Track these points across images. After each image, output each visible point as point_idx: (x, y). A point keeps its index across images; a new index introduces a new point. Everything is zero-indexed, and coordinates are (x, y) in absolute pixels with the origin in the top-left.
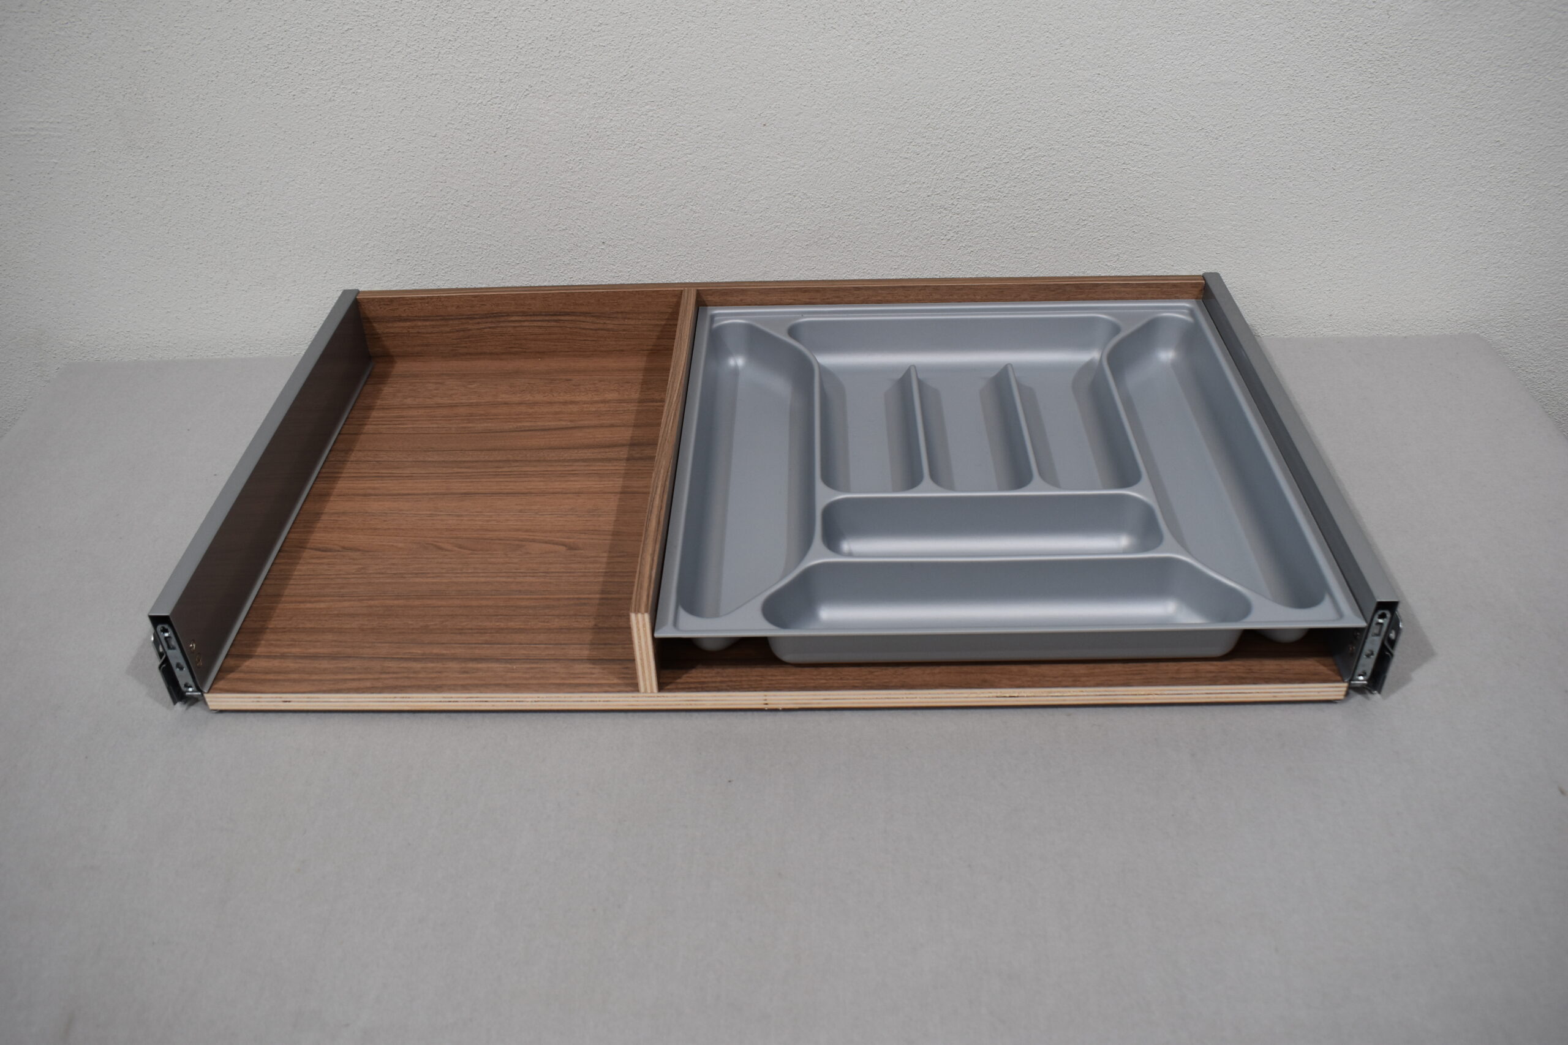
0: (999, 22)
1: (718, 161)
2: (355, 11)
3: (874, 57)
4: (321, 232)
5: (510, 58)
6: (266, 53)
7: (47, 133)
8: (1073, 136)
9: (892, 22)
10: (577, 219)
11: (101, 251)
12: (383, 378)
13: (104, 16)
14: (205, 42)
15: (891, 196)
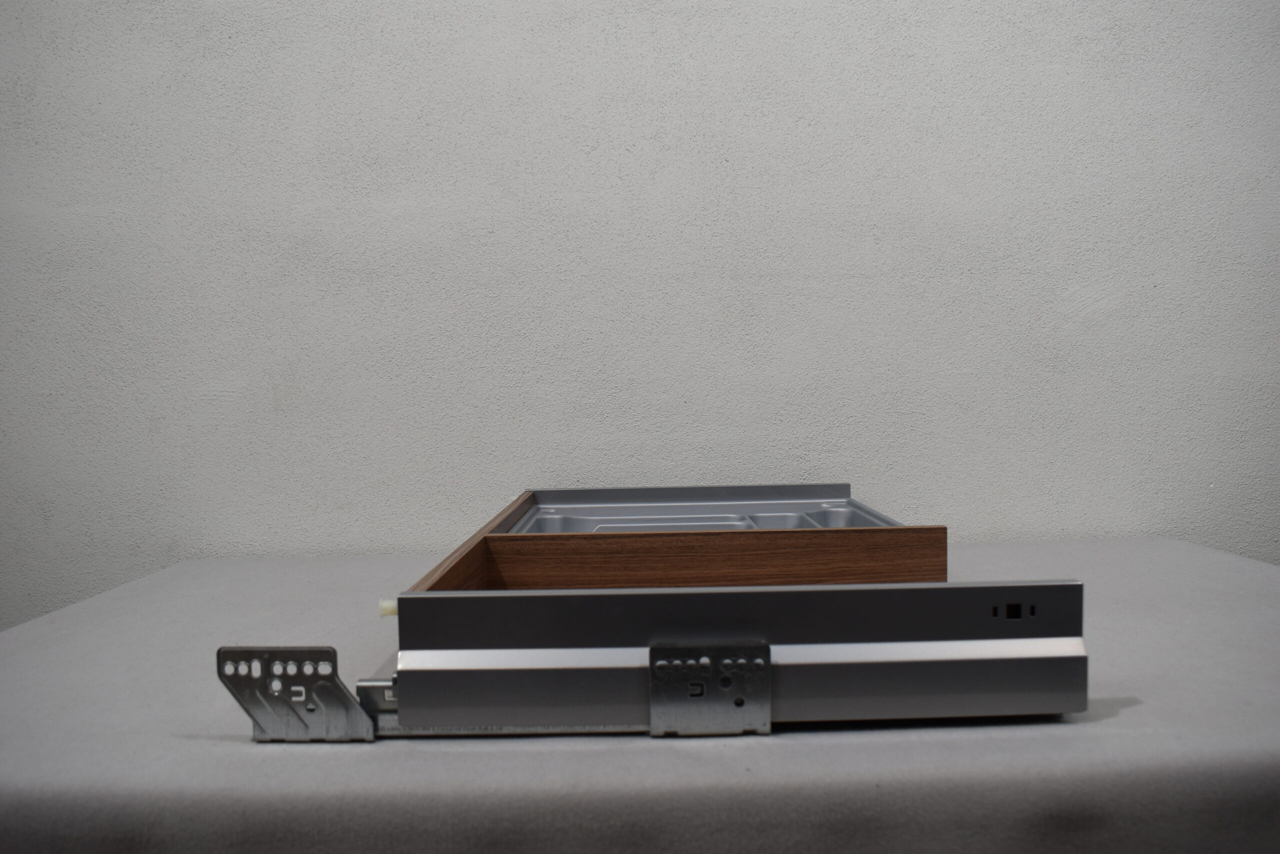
1: (656, 426)
2: (440, 327)
3: (752, 360)
4: (390, 471)
5: (531, 358)
6: (379, 352)
7: (224, 398)
8: (878, 409)
9: (763, 339)
10: (562, 464)
11: (236, 482)
13: (283, 326)
14: (342, 344)
15: (766, 449)
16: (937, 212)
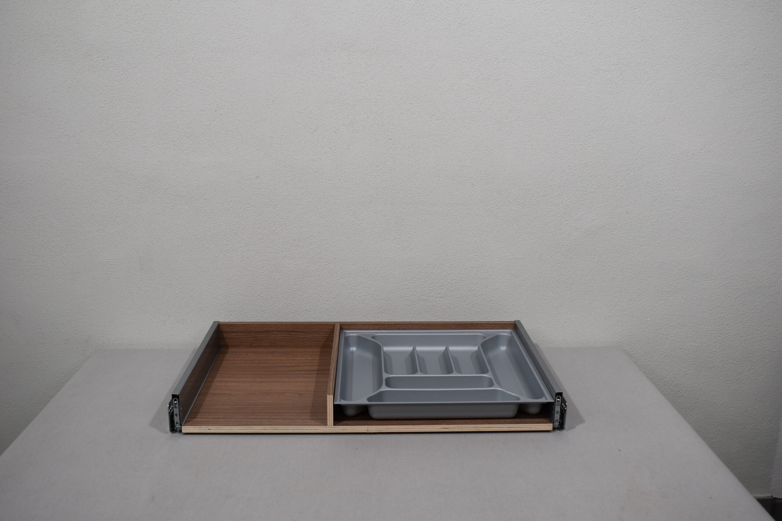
0: (442, 238)
1: (348, 282)
2: (230, 228)
3: (401, 249)
7: (112, 263)
9: (407, 237)
10: (297, 301)
12: (225, 353)
16: (507, 170)
